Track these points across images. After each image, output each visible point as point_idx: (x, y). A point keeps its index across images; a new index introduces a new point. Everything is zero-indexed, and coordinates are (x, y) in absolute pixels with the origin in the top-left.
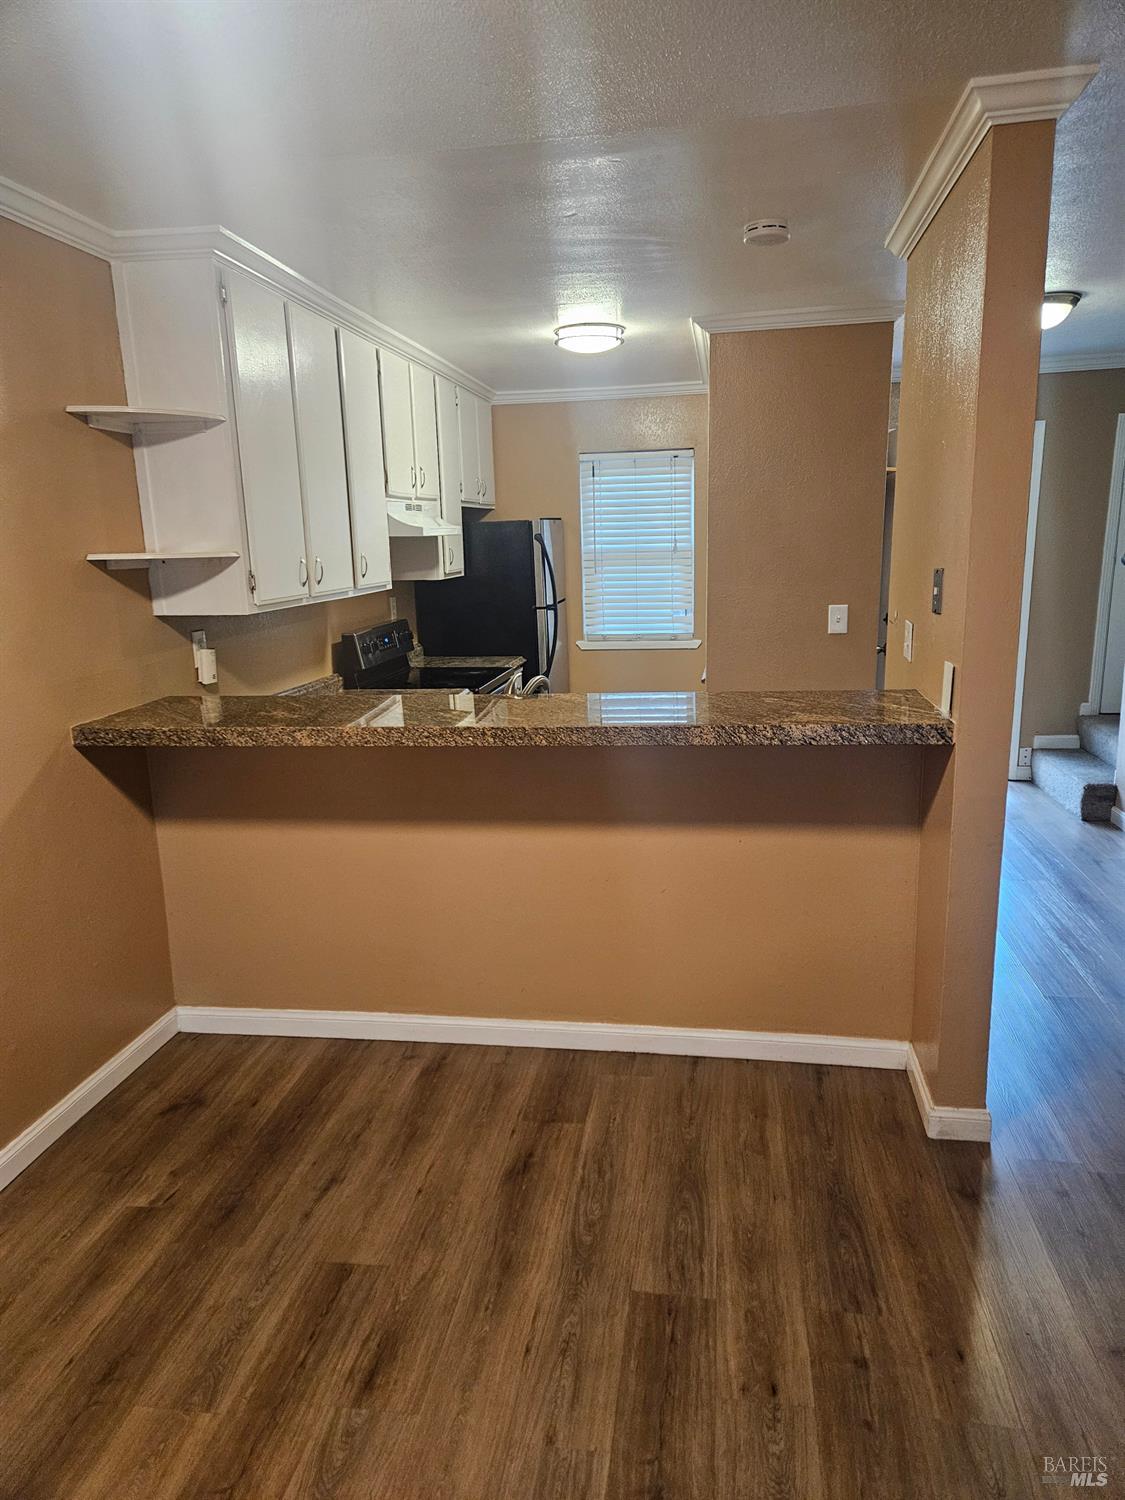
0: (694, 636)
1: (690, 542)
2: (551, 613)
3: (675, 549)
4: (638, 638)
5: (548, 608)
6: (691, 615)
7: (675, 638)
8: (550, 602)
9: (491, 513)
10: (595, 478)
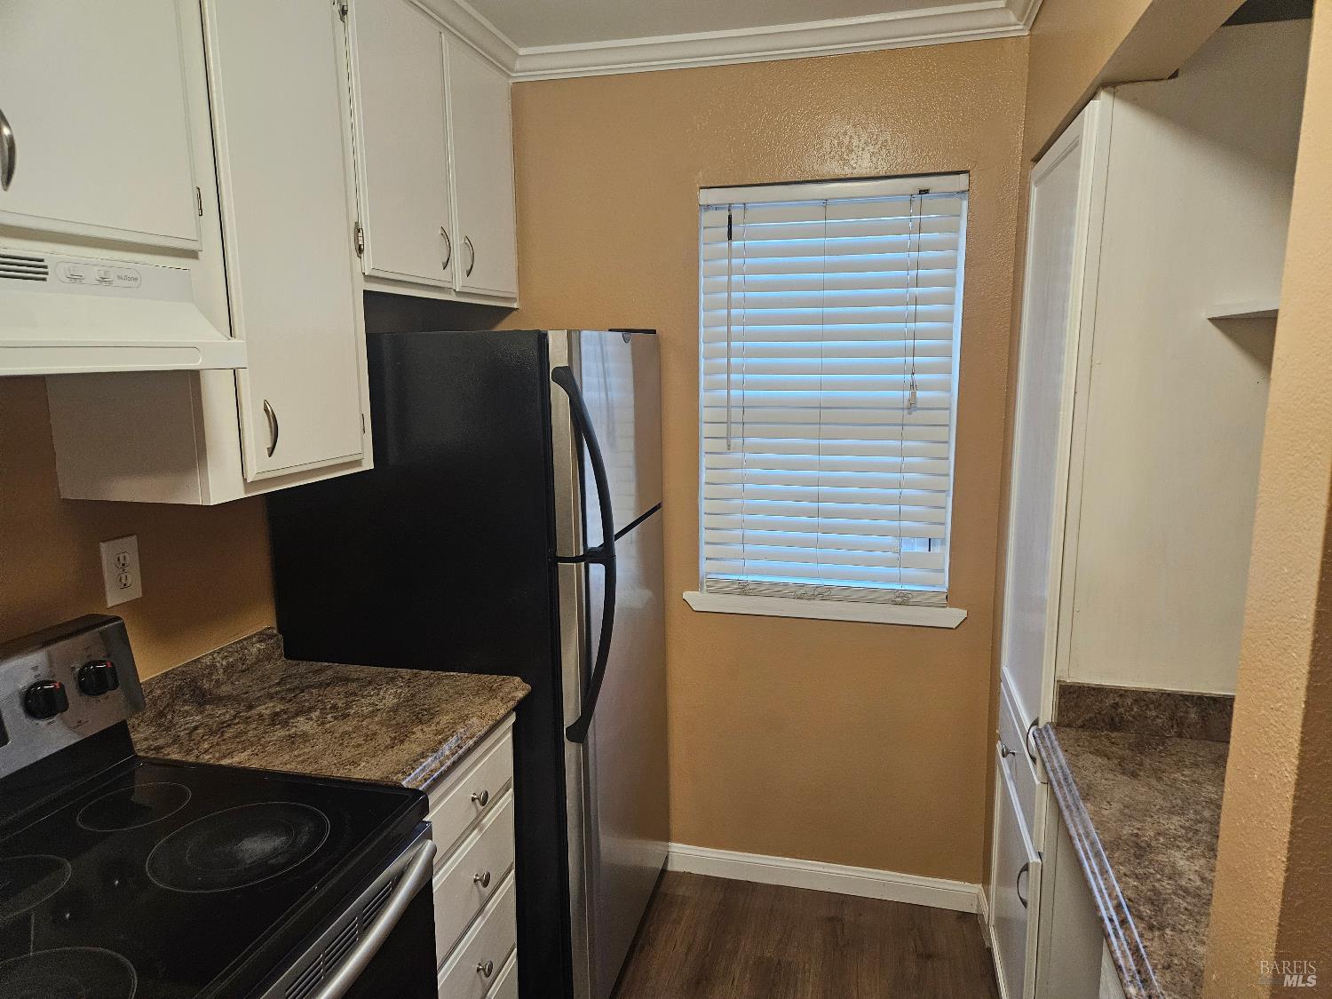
0: (951, 599)
1: (949, 390)
2: (597, 571)
3: (912, 406)
4: (823, 594)
5: (591, 556)
6: (943, 553)
7: (902, 599)
8: (595, 540)
9: (515, 312)
10: (735, 243)
